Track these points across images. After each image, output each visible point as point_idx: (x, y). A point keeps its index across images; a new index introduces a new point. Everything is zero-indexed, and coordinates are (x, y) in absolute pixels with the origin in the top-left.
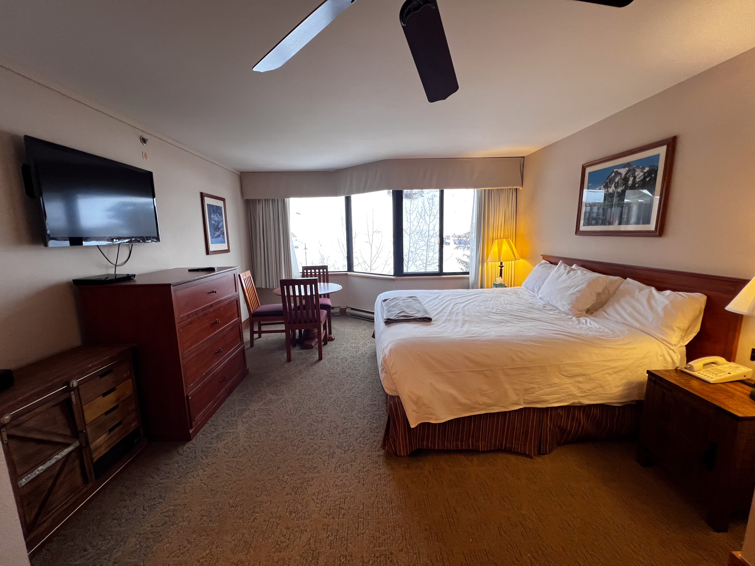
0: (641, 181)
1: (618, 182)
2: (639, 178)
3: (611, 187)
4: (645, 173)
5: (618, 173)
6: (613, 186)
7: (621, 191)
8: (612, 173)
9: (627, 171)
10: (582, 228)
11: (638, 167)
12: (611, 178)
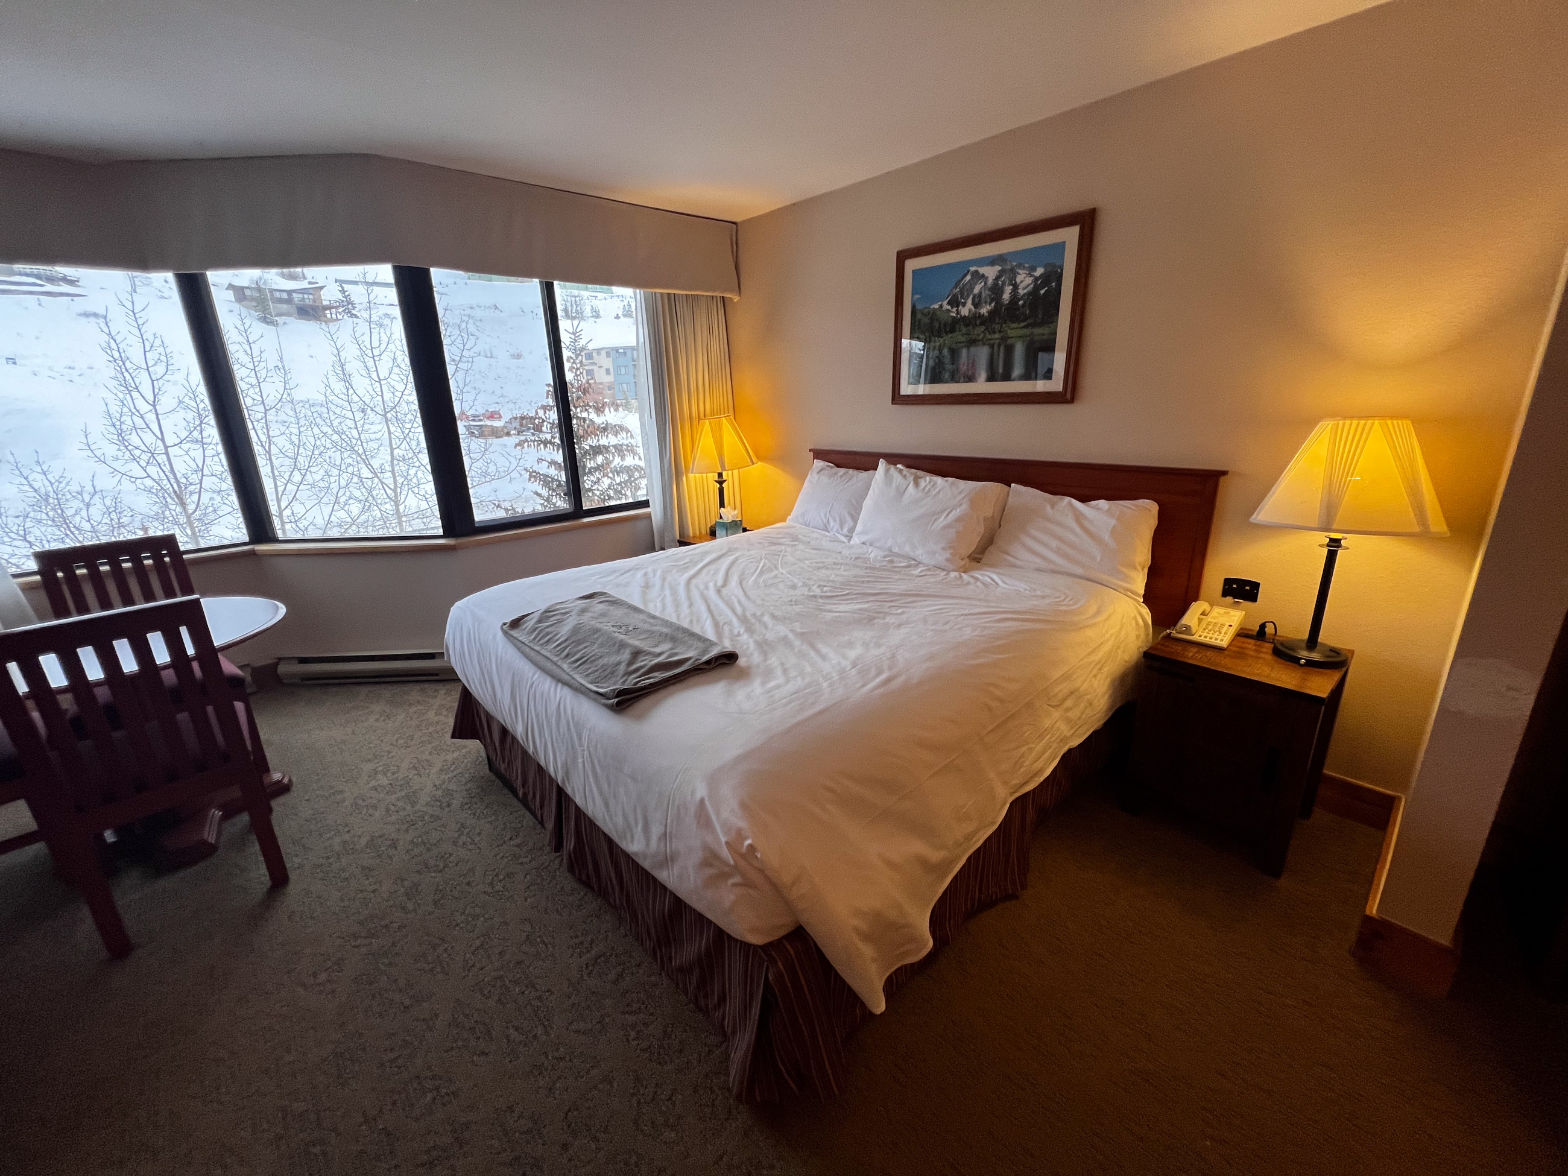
0: (1029, 294)
1: (980, 293)
2: (1024, 289)
3: (964, 304)
4: (1036, 279)
5: (977, 276)
6: (970, 301)
7: (988, 312)
8: (965, 275)
9: (999, 271)
10: (906, 389)
11: (1020, 266)
12: (964, 285)
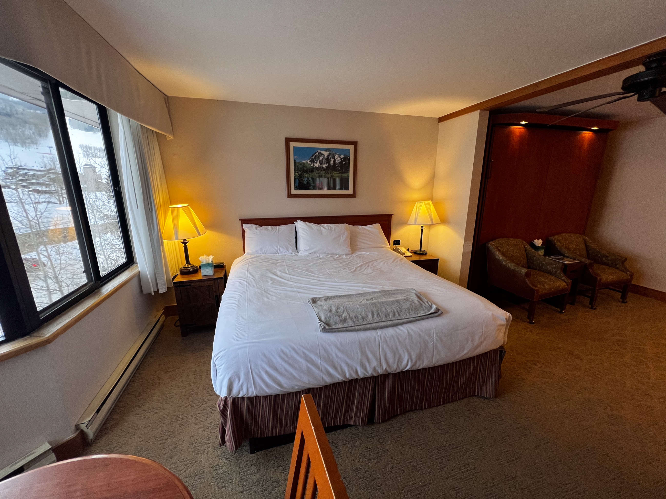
0: (339, 163)
1: (322, 160)
2: (338, 161)
3: (316, 163)
4: (342, 159)
5: (321, 154)
6: (318, 162)
7: (326, 167)
8: (316, 153)
9: (329, 154)
10: (293, 192)
11: (336, 153)
12: (316, 156)
